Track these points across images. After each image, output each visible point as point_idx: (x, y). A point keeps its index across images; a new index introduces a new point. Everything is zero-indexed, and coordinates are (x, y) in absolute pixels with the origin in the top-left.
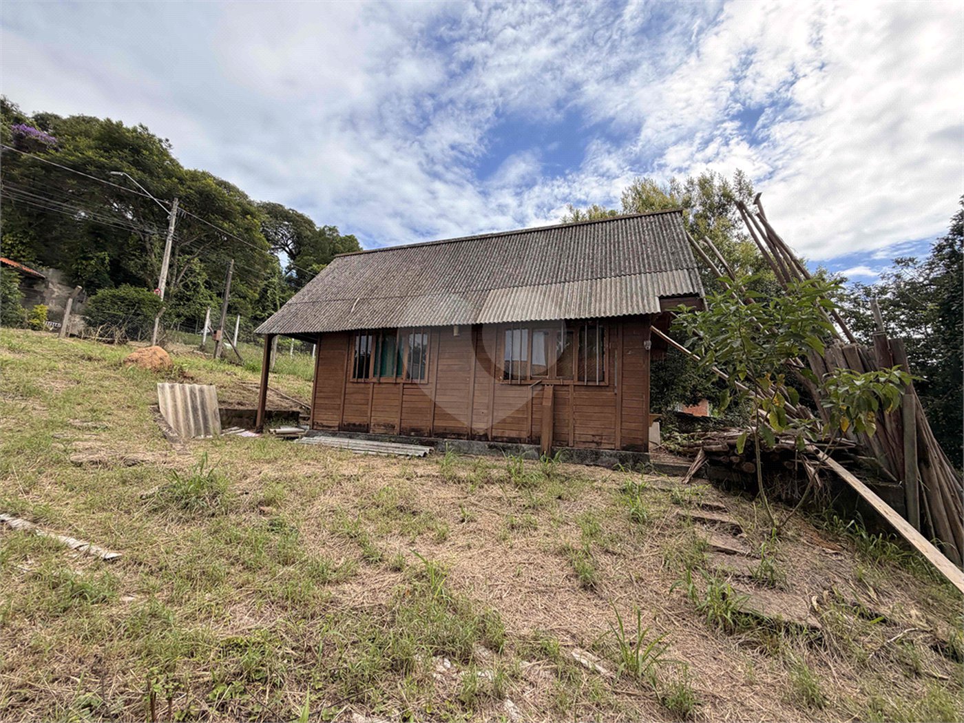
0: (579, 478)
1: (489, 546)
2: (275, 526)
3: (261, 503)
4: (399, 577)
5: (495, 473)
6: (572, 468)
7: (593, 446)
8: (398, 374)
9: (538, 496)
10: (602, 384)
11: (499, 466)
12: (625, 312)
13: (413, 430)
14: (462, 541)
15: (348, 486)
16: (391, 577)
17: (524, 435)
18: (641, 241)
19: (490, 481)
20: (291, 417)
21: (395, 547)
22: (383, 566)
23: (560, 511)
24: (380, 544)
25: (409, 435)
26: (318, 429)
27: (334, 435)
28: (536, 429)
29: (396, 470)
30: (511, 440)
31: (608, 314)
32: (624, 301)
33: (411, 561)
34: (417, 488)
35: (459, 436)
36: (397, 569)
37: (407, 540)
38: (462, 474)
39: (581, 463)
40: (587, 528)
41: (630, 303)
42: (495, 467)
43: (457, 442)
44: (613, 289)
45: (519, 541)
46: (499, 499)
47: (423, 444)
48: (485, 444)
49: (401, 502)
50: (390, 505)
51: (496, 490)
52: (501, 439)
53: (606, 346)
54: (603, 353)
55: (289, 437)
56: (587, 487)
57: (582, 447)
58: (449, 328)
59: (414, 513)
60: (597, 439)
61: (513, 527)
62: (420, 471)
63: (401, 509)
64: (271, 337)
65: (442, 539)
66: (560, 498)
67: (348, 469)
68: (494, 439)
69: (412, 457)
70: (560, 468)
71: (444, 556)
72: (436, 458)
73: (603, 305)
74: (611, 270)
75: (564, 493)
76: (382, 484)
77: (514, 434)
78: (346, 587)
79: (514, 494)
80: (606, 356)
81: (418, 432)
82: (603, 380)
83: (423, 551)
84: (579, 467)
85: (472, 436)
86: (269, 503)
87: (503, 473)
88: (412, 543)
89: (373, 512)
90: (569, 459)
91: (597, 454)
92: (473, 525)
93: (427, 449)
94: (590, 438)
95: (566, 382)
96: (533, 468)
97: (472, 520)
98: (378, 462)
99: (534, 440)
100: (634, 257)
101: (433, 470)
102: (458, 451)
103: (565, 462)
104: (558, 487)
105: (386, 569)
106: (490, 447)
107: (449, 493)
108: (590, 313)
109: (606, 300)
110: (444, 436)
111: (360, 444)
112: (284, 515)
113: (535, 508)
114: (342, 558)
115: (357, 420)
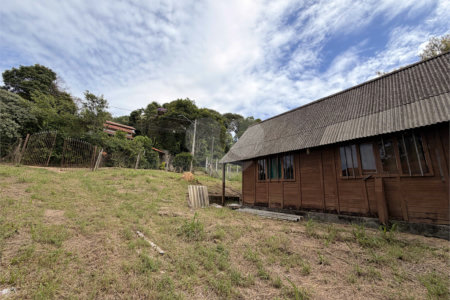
0: (418, 245)
1: (340, 285)
2: (220, 250)
3: (215, 237)
4: (278, 292)
5: (343, 234)
6: (410, 237)
7: (429, 222)
8: (280, 176)
9: (380, 254)
10: (427, 175)
11: (347, 230)
12: (438, 121)
13: (290, 206)
14: (320, 277)
15: (254, 233)
16: (273, 291)
17: (364, 211)
18: (443, 71)
19: (340, 240)
20: (235, 199)
21: (276, 272)
22: (270, 282)
23: (403, 269)
24: (269, 268)
25: (289, 209)
26: (246, 205)
27: (252, 208)
28: (372, 207)
29: (279, 227)
30: (354, 214)
31: (421, 124)
32: (436, 114)
33: (286, 283)
34: (291, 239)
35: (318, 210)
36: (277, 286)
37: (285, 269)
38: (320, 233)
39: (420, 234)
40: (433, 288)
41: (442, 114)
42: (344, 231)
43: (317, 214)
44: (423, 107)
45: (366, 286)
46: (348, 252)
47: (297, 214)
48: (337, 216)
49: (281, 246)
50: (275, 246)
51: (344, 246)
52: (347, 213)
53: (425, 147)
54: (423, 153)
55: (233, 208)
56: (428, 254)
57: (417, 222)
58: (304, 150)
59: (289, 253)
60: (431, 216)
61: (359, 275)
62: (293, 229)
63: (282, 250)
64: (225, 164)
65: (306, 273)
66: (400, 258)
67: (256, 225)
68: (342, 213)
69: (290, 221)
70: (399, 236)
71: (307, 285)
72: (305, 222)
73: (415, 119)
74: (418, 96)
75: (405, 255)
76: (272, 234)
77: (356, 210)
78: (248, 290)
79: (359, 250)
80: (427, 154)
81: (294, 207)
82: (428, 172)
83: (294, 278)
84: (417, 237)
85: (326, 211)
86: (218, 237)
87: (350, 235)
88: (287, 272)
89: (266, 249)
90: (407, 229)
91: (434, 228)
92: (328, 267)
93: (299, 217)
94: (424, 215)
95: (393, 175)
96: (374, 234)
97: (327, 264)
98: (272, 223)
99: (373, 215)
100: (439, 83)
101: (301, 229)
102: (319, 220)
103: (402, 232)
104: (398, 251)
105: (271, 285)
106: (340, 218)
107: (311, 244)
108: (403, 126)
109: (417, 116)
110: (309, 210)
111: (264, 213)
112: (224, 244)
113: (378, 263)
114: (247, 273)
115: (262, 201)
